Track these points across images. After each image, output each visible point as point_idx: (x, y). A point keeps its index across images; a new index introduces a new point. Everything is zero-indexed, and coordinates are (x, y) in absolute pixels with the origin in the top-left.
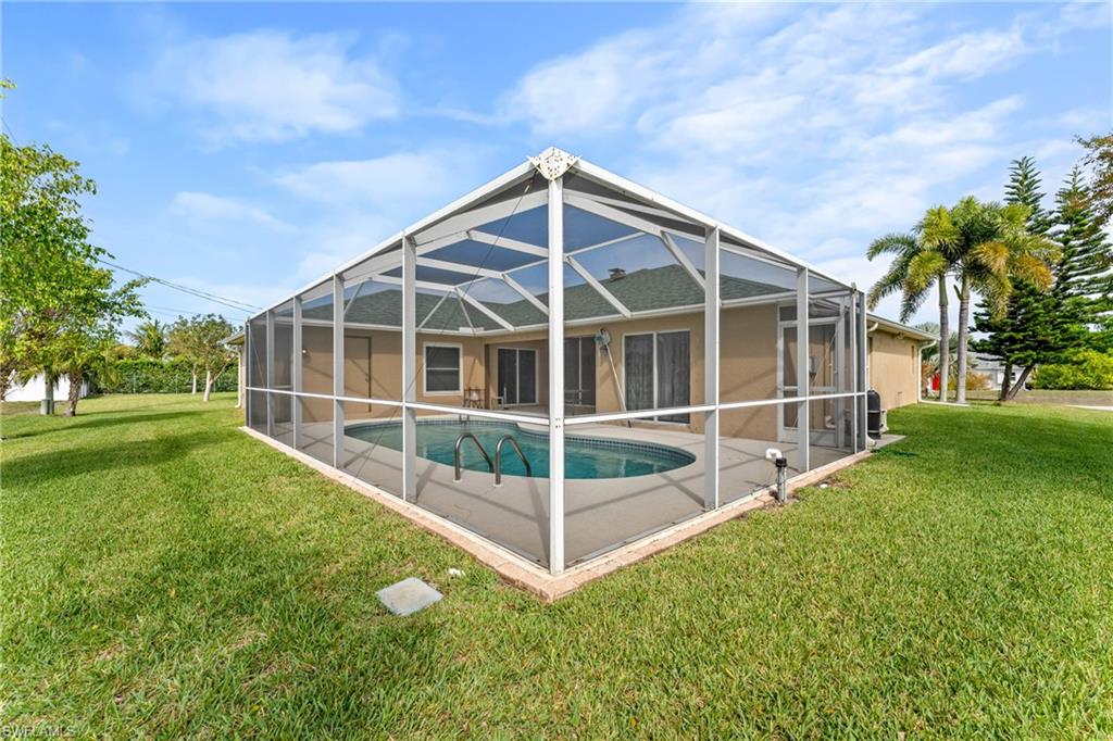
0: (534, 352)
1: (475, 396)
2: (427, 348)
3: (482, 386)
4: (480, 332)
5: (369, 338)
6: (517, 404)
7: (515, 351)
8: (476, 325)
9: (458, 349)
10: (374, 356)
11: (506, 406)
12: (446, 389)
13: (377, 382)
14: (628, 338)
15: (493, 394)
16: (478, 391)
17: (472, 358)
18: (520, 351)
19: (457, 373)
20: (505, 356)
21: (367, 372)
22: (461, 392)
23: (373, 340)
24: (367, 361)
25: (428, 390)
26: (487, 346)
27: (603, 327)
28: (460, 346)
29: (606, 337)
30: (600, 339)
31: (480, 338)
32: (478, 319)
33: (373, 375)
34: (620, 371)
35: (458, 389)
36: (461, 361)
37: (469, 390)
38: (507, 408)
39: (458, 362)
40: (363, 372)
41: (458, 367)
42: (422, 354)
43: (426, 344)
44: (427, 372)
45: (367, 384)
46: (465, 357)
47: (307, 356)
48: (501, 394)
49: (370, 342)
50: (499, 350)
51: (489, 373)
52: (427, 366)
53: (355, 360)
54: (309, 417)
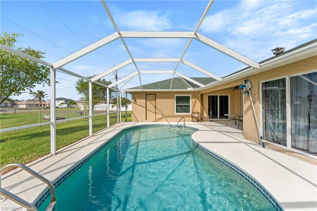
0: (227, 96)
1: (196, 115)
2: (176, 97)
3: (200, 111)
5: (155, 94)
6: (218, 119)
7: (217, 96)
8: (193, 87)
11: (211, 119)
12: (186, 112)
13: (157, 109)
14: (264, 84)
15: (206, 115)
16: (198, 113)
17: (195, 99)
19: (189, 106)
20: (213, 100)
21: (155, 105)
22: (190, 113)
24: (155, 101)
25: (176, 112)
26: (202, 95)
28: (190, 96)
29: (249, 85)
31: (197, 92)
35: (189, 112)
36: (191, 100)
37: (194, 113)
38: (212, 121)
39: (189, 101)
40: (154, 105)
41: (189, 104)
42: (174, 99)
43: (176, 95)
44: (176, 105)
45: (155, 110)
46: (192, 99)
47: (135, 101)
48: (209, 115)
49: (155, 96)
50: (209, 96)
51: (203, 106)
52: (176, 103)
53: (151, 102)
54: (136, 120)
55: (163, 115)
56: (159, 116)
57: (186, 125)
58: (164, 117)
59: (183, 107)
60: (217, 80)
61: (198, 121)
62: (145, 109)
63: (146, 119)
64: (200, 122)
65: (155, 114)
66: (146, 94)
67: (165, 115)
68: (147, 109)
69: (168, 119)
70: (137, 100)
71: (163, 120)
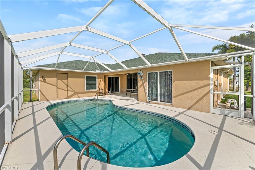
0: (119, 78)
1: (101, 91)
2: (86, 77)
3: (103, 88)
4: (102, 72)
5: (67, 74)
6: (114, 93)
7: (113, 77)
8: (101, 70)
9: (96, 77)
10: (68, 79)
11: (111, 93)
12: (93, 89)
13: (69, 86)
14: (149, 73)
15: (107, 90)
16: (102, 89)
17: (100, 79)
18: (115, 77)
19: (96, 84)
20: (110, 79)
22: (97, 90)
23: (68, 74)
24: (66, 80)
25: (86, 89)
26: (105, 76)
27: (140, 70)
28: (97, 76)
29: (141, 73)
30: (139, 74)
31: (103, 74)
32: (101, 68)
33: (68, 85)
34: (146, 84)
37: (99, 89)
38: (111, 94)
39: (96, 81)
40: (65, 84)
41: (96, 82)
42: (84, 78)
43: (86, 75)
44: (86, 84)
45: (67, 88)
46: (98, 79)
47: (44, 80)
48: (109, 90)
49: (67, 75)
50: (109, 77)
51: (105, 84)
52: (86, 82)
53: (62, 80)
54: (45, 99)
55: (74, 92)
56: (70, 93)
57: (99, 99)
58: (76, 93)
59: (91, 85)
60: (124, 68)
61: (102, 95)
62: (56, 87)
63: (57, 97)
64: (104, 96)
65: (67, 92)
66: (57, 73)
67: (76, 91)
68: (58, 87)
69: (79, 95)
70: (46, 78)
71: (74, 96)
